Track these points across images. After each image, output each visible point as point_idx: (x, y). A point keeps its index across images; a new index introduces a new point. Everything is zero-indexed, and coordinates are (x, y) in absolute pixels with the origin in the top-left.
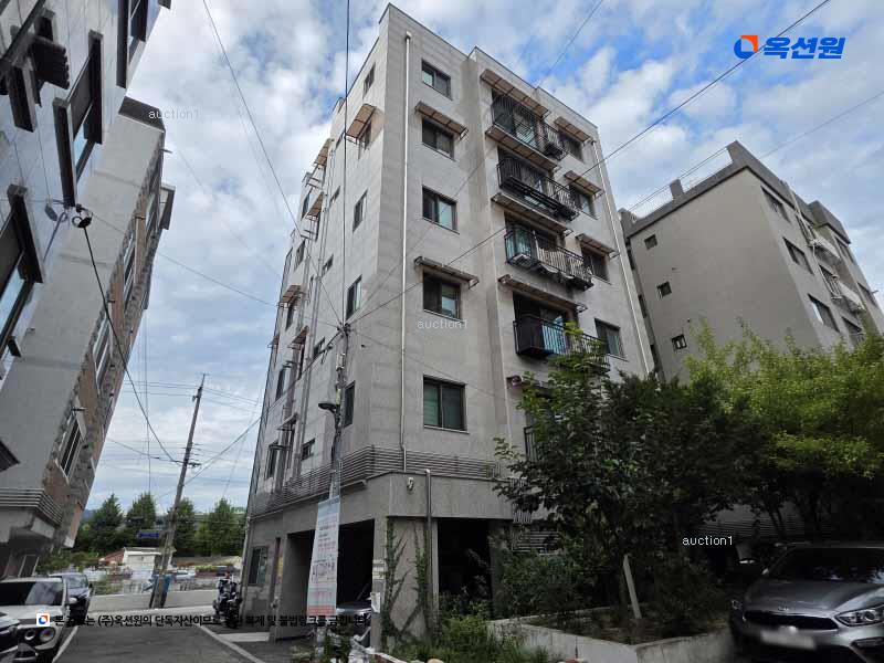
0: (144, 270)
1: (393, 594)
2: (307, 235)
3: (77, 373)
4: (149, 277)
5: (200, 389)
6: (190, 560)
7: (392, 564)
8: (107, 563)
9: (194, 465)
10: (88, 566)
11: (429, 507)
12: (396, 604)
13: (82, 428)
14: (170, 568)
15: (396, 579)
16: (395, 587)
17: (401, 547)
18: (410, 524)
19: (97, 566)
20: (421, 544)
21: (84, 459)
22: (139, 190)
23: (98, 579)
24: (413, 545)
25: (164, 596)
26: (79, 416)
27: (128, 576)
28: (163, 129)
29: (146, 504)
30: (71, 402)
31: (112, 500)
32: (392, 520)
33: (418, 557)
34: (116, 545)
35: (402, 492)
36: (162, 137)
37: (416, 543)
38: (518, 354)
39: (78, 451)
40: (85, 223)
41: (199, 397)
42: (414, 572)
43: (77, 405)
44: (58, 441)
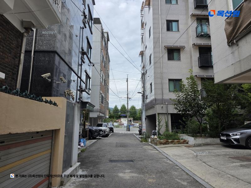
0: (107, 54)
1: (160, 128)
2: (142, 34)
3: (99, 87)
4: (108, 55)
5: (127, 79)
6: (137, 121)
7: (159, 123)
8: (118, 121)
9: (130, 98)
10: (115, 122)
11: (167, 111)
12: (161, 130)
13: (103, 95)
14: (132, 123)
15: (160, 125)
16: (160, 127)
17: (161, 119)
18: (164, 115)
19: (116, 122)
20: (166, 119)
21: (106, 100)
22: (100, 43)
23: (117, 125)
24: (164, 119)
25: (129, 129)
26: (103, 94)
27: (123, 124)
28: (101, 24)
29: (123, 107)
30: (100, 92)
31: (116, 106)
32: (159, 114)
33: (166, 121)
34: (119, 117)
35: (160, 108)
36: (102, 26)
37: (165, 118)
38: (199, 67)
39: (104, 100)
40: (94, 65)
41: (127, 81)
42: (165, 124)
43: (102, 92)
44: (100, 100)
